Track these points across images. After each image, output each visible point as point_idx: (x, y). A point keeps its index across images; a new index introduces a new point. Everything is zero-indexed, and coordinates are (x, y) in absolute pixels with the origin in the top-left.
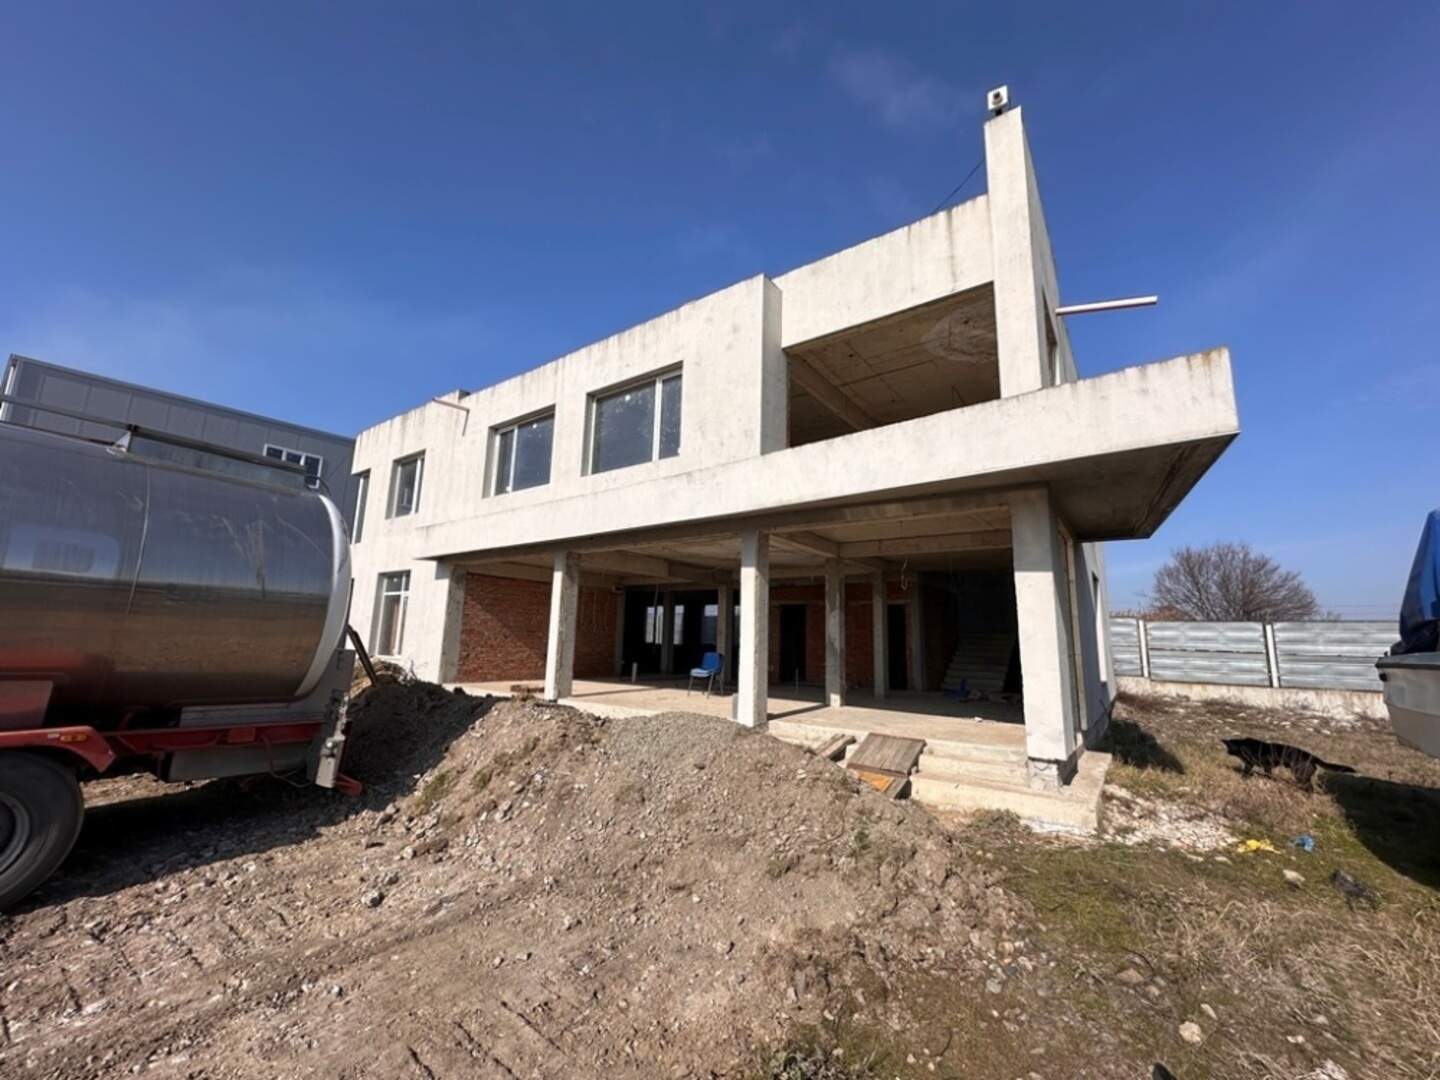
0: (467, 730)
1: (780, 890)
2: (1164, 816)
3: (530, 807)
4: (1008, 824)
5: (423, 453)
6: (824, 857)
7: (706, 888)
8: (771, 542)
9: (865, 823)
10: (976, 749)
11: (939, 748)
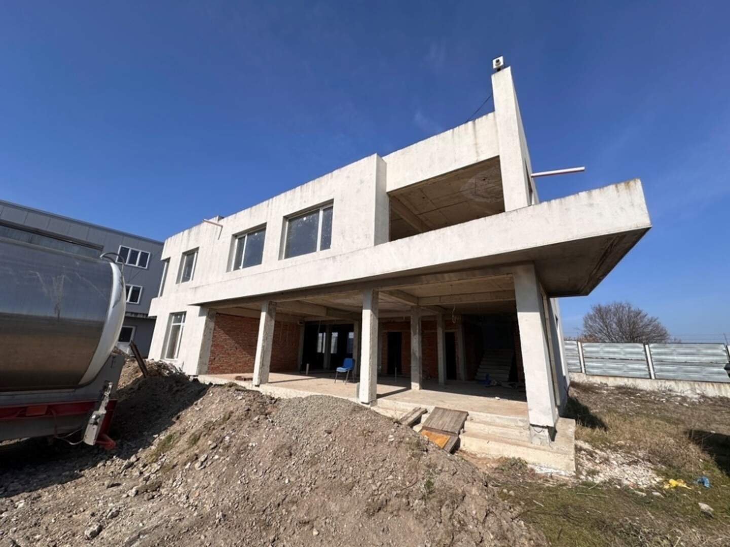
0: (192, 404)
1: (373, 525)
2: (614, 462)
3: (219, 459)
4: (520, 467)
5: (197, 249)
6: (404, 500)
7: (323, 524)
8: (380, 297)
9: (431, 474)
10: (498, 417)
11: (476, 417)
